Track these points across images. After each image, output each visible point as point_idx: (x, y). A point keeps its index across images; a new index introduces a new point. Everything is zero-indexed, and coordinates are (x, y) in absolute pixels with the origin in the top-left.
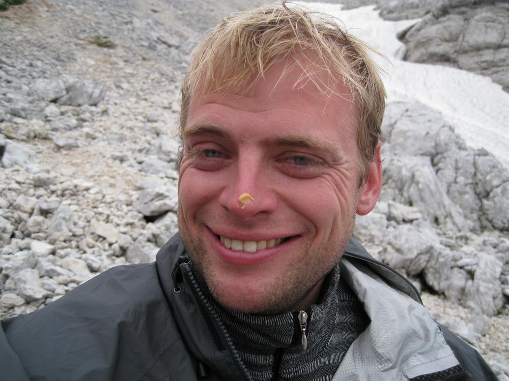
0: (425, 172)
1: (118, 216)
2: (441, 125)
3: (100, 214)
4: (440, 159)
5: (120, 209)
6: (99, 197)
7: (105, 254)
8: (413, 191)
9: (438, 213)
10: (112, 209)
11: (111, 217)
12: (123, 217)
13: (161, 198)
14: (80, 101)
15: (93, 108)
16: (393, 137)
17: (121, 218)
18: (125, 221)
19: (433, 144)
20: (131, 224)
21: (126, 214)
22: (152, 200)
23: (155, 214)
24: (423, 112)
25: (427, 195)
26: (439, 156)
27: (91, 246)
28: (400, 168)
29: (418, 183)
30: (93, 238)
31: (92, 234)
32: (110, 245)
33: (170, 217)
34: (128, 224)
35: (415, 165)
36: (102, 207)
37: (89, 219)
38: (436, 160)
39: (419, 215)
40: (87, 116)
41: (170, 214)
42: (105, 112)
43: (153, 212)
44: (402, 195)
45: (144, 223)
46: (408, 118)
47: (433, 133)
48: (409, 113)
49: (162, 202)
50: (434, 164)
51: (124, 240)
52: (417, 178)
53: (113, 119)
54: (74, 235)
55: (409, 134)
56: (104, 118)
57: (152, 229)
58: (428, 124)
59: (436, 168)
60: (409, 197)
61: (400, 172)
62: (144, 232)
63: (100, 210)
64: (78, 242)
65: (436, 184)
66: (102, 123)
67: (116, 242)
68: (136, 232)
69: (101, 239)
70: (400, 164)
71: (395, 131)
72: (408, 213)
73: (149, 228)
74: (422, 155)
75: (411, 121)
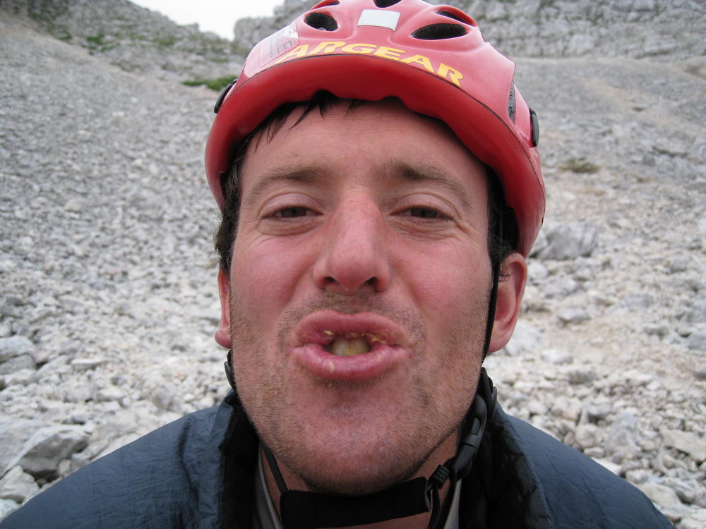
1: (697, 422)
3: (671, 418)
6: (663, 394)
7: (693, 477)
10: (686, 411)
11: (688, 423)
17: (701, 424)
27: (670, 465)
30: (671, 455)
31: (669, 448)
32: (699, 464)
36: (671, 408)
37: (656, 426)
42: (607, 264)
54: (644, 451)
63: (669, 413)
64: (649, 459)
69: (682, 455)
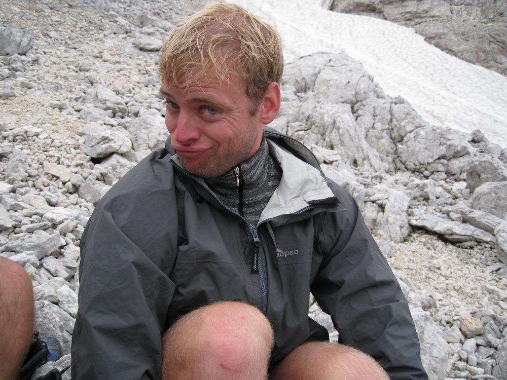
0: (345, 117)
1: (68, 159)
2: (361, 75)
4: (360, 106)
5: (69, 152)
6: (49, 141)
7: (59, 192)
8: (333, 136)
9: (357, 156)
10: (62, 152)
11: (62, 159)
12: (72, 160)
13: (106, 141)
14: (9, 50)
15: (23, 57)
16: (317, 86)
17: (70, 160)
18: (74, 163)
19: (354, 92)
20: (81, 165)
21: (75, 156)
22: (98, 143)
23: (101, 156)
24: (345, 62)
25: (346, 140)
26: (359, 104)
27: (46, 185)
28: (322, 115)
29: (338, 129)
30: (47, 178)
31: (47, 174)
32: (64, 183)
33: (116, 158)
34: (77, 165)
35: (337, 112)
36: (52, 150)
37: (41, 161)
38: (355, 108)
39: (338, 158)
40: (18, 65)
41: (115, 156)
42: (35, 61)
43: (99, 154)
44: (324, 140)
45: (91, 163)
46: (331, 68)
47: (353, 82)
48: (332, 63)
49: (108, 145)
50: (353, 112)
51: (76, 179)
52: (338, 124)
53: (45, 69)
54: (30, 176)
55: (331, 83)
56: (35, 67)
57: (100, 169)
58: (350, 74)
59: (356, 114)
60: (330, 141)
61: (322, 118)
62: (93, 171)
63: (51, 153)
64: (33, 181)
65: (355, 130)
66: (34, 73)
67: (69, 181)
68: (86, 172)
69: (55, 178)
70: (322, 111)
71: (318, 80)
72: (329, 155)
73: (97, 168)
74: (343, 102)
75: (333, 70)
